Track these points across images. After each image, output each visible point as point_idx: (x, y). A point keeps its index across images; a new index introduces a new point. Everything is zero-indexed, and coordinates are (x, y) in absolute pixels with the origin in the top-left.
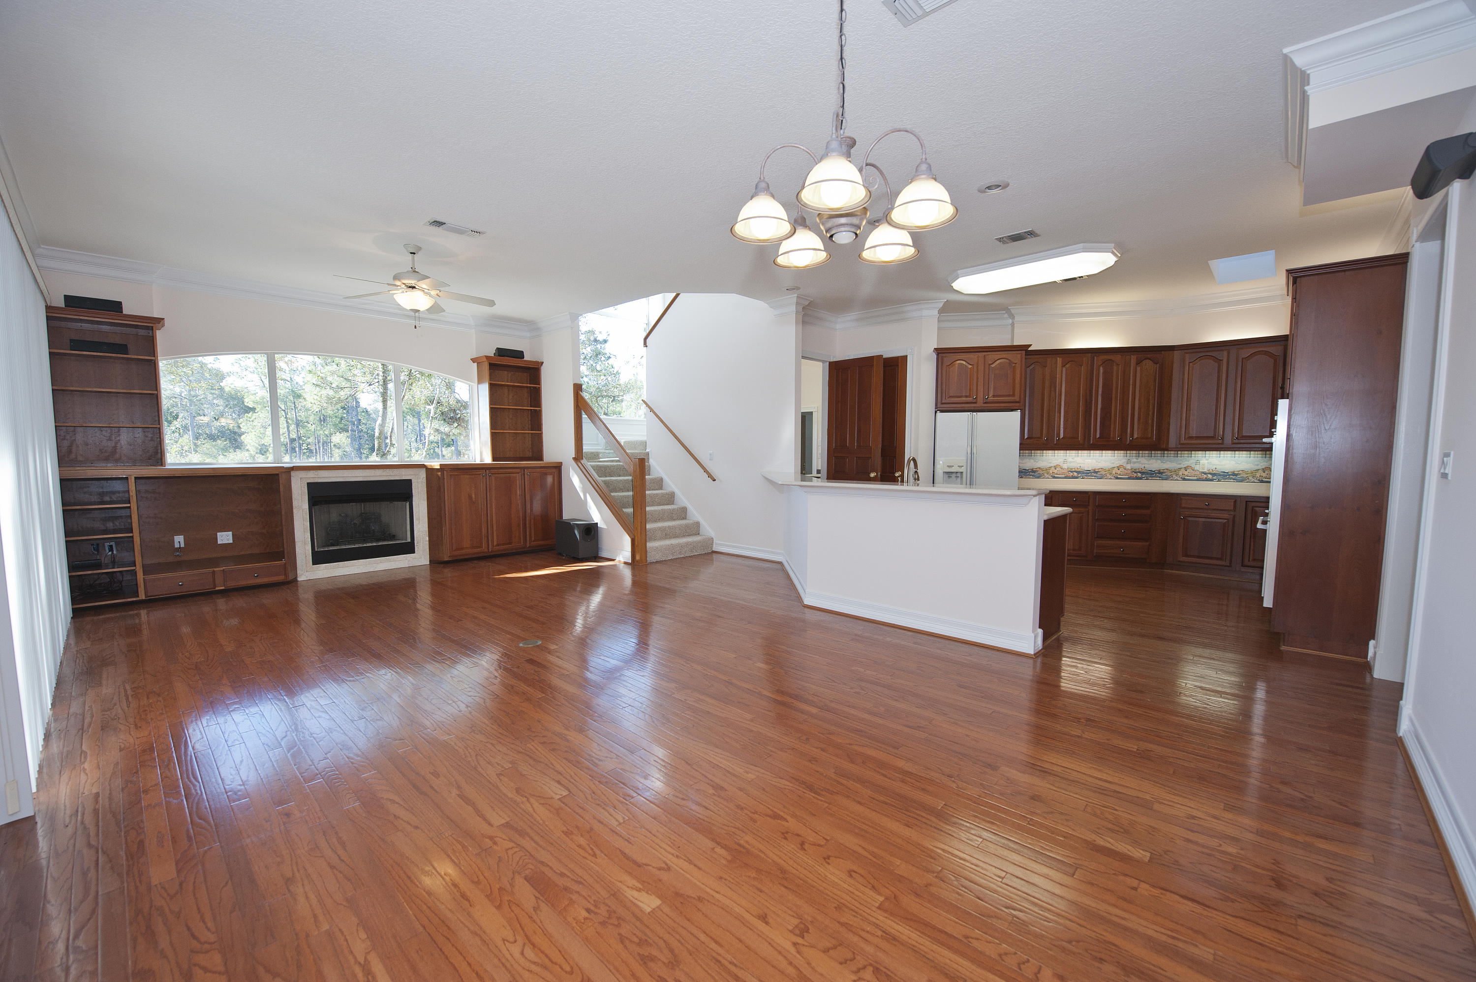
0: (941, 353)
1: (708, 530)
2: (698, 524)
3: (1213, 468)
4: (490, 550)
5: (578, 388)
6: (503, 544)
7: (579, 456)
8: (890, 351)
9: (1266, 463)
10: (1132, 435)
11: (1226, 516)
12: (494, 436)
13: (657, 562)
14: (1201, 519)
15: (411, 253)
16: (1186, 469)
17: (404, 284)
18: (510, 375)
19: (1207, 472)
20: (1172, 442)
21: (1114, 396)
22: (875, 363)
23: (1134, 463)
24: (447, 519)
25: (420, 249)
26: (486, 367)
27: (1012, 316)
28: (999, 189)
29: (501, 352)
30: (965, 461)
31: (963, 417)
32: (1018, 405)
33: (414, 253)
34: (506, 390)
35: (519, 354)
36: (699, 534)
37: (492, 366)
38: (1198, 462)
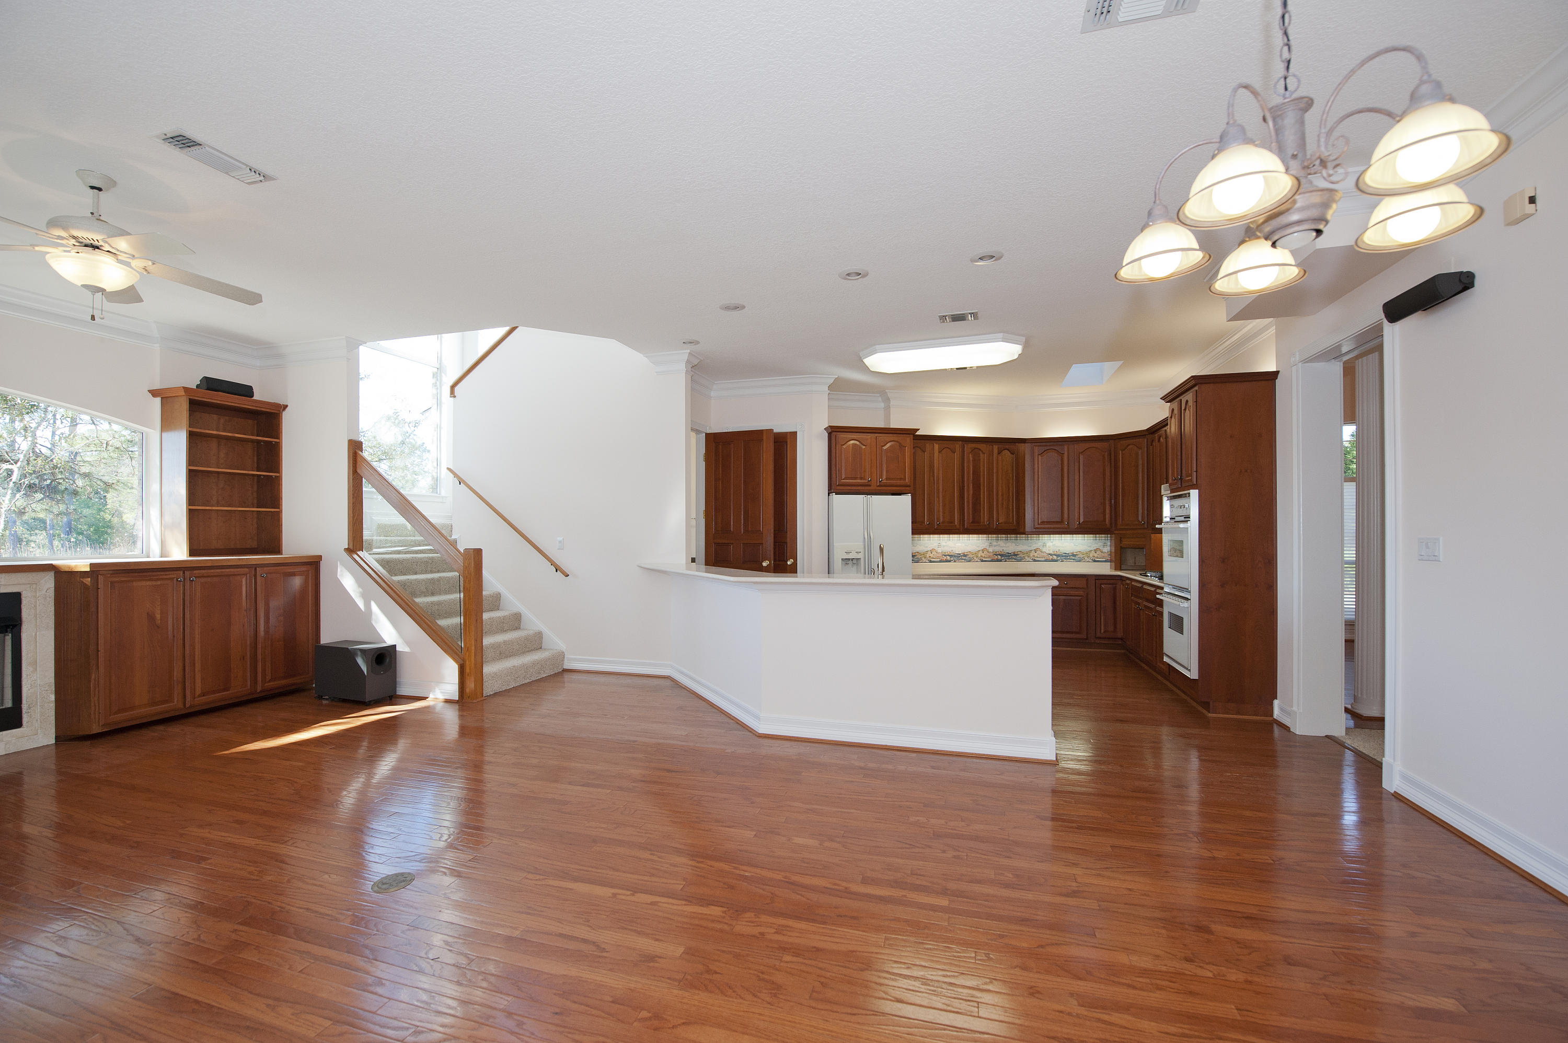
0: (833, 432)
1: (555, 642)
2: (539, 635)
3: (1057, 550)
4: (187, 705)
5: (355, 448)
6: (214, 692)
7: (356, 543)
8: (780, 426)
9: (1096, 545)
10: (998, 520)
11: (1081, 593)
12: (192, 515)
13: (495, 694)
14: (1061, 597)
15: (92, 188)
16: (1035, 551)
17: (74, 237)
18: (222, 421)
19: (1053, 553)
20: (1028, 527)
21: (982, 484)
22: (764, 437)
23: (995, 546)
24: (101, 659)
25: (114, 184)
26: (182, 408)
27: (887, 400)
28: (992, 260)
29: (210, 384)
30: (863, 547)
31: (858, 500)
32: (908, 488)
33: (100, 189)
34: (214, 445)
35: (247, 391)
36: (541, 648)
37: (196, 406)
38: (1045, 545)
